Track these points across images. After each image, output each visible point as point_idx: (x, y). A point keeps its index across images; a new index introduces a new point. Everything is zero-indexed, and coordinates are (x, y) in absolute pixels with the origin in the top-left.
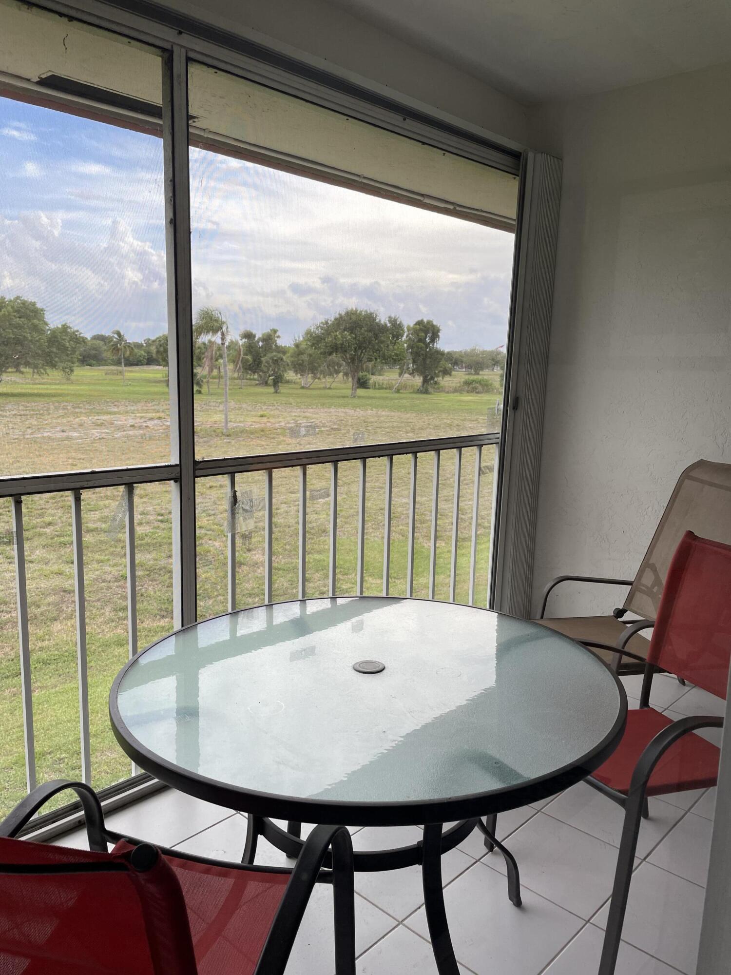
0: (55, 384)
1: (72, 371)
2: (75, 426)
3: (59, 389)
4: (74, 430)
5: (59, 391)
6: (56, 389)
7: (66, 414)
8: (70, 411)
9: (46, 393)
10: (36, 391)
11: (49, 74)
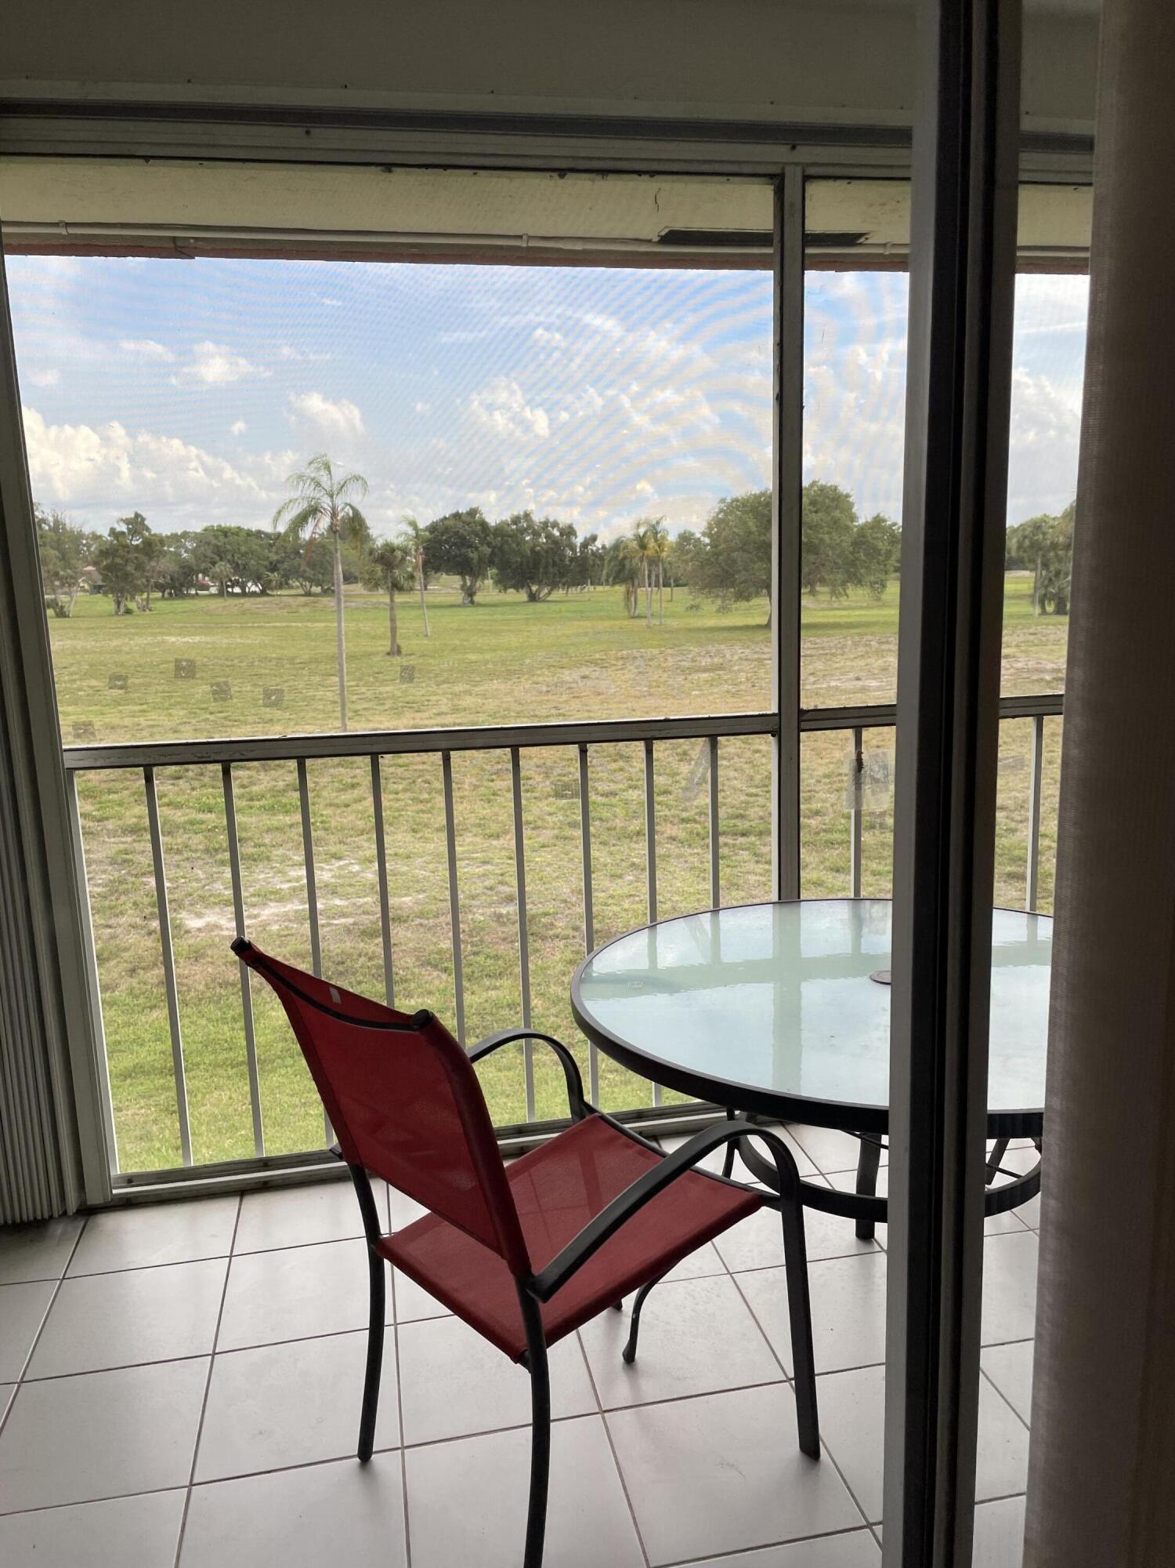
0: (861, 608)
1: (884, 586)
2: (876, 671)
3: (865, 615)
4: (874, 676)
5: (864, 619)
6: (860, 615)
7: (867, 652)
8: (873, 649)
9: (846, 623)
10: (831, 620)
11: (667, 230)
